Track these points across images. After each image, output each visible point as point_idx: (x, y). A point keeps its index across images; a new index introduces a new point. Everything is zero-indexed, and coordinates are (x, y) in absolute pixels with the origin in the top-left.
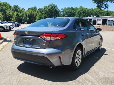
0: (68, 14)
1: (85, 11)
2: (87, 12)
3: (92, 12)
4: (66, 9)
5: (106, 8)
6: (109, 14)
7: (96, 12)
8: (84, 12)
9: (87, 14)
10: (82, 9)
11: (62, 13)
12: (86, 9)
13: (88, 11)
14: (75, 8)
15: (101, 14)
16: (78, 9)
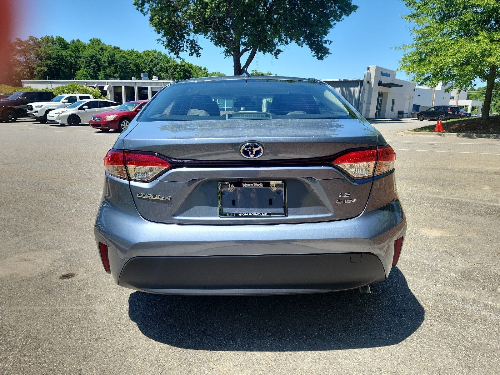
0: (49, 62)
1: (113, 56)
2: (122, 60)
3: (138, 61)
4: (38, 44)
5: (195, 55)
6: (189, 72)
7: (151, 66)
8: (112, 62)
9: (121, 67)
10: (102, 49)
11: (22, 59)
12: (116, 52)
13: (122, 57)
14: (73, 42)
15: (167, 72)
16: (84, 47)
